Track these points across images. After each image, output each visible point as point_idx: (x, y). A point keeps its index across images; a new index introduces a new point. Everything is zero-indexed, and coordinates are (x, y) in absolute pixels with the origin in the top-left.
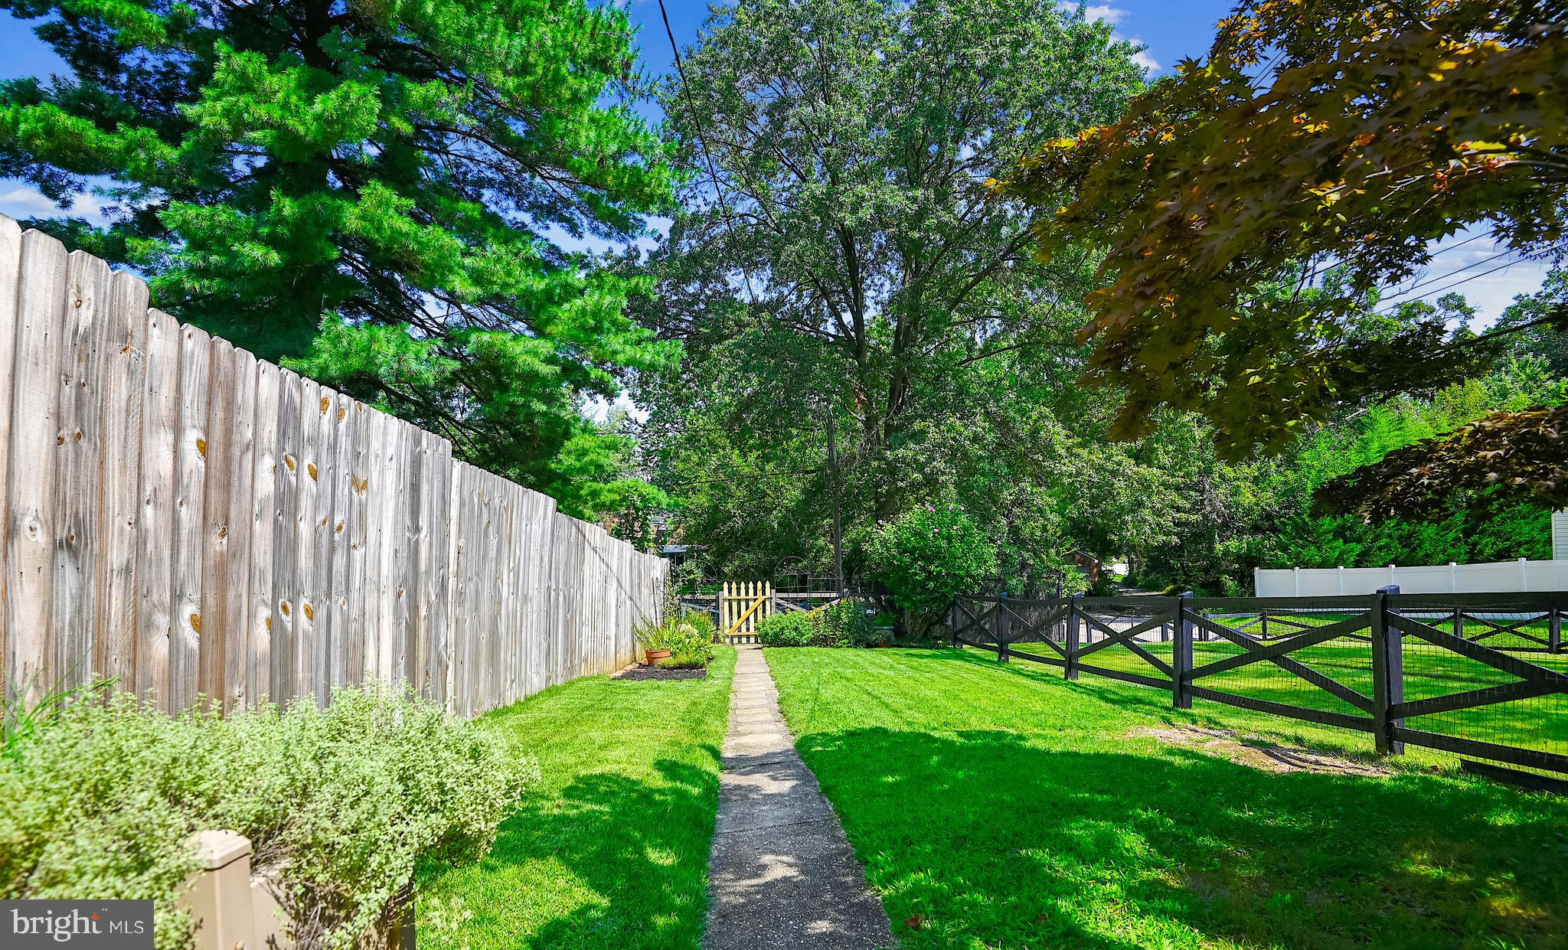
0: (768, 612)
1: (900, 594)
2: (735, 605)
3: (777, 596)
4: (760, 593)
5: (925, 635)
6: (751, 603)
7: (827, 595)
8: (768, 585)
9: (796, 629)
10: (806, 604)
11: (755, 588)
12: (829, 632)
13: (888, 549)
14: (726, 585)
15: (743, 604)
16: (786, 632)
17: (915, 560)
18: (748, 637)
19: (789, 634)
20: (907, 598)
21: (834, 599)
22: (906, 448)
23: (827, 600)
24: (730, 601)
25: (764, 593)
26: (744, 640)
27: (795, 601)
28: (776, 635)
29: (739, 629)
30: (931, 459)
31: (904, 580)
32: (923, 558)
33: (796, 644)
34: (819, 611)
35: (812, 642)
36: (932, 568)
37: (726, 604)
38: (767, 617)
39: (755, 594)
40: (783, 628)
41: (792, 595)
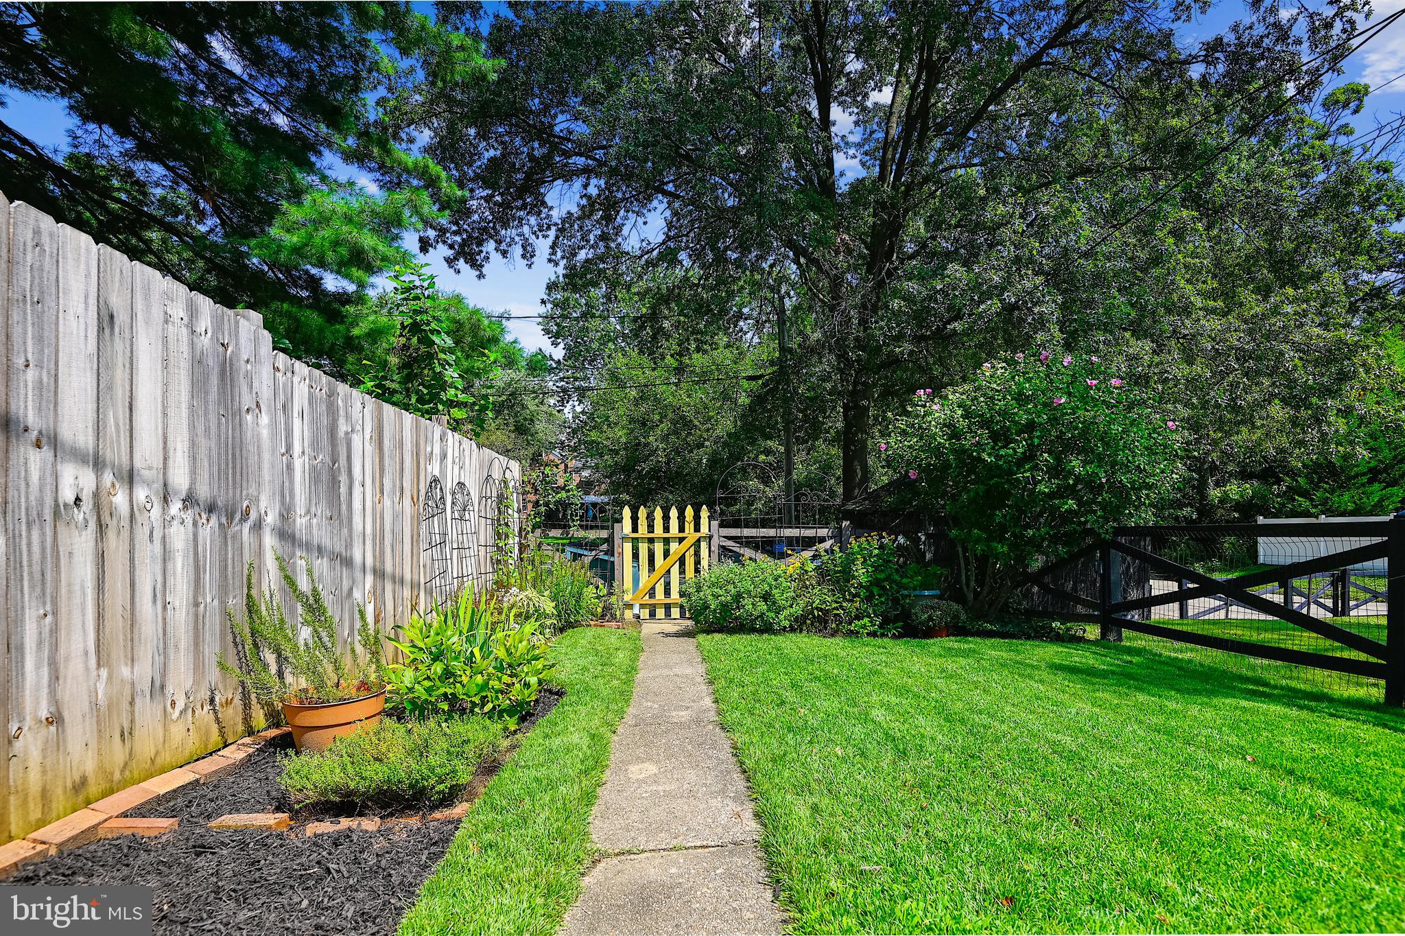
0: (704, 563)
2: (643, 548)
3: (720, 535)
4: (689, 527)
6: (674, 546)
7: (809, 533)
8: (705, 513)
9: (766, 597)
10: (769, 547)
11: (682, 518)
12: (831, 604)
14: (627, 512)
15: (659, 548)
16: (747, 602)
18: (668, 608)
19: (753, 607)
21: (822, 540)
23: (808, 543)
24: (635, 541)
25: (697, 529)
26: (660, 613)
27: (752, 543)
28: (725, 607)
29: (652, 592)
33: (767, 629)
34: (795, 563)
35: (798, 625)
37: (628, 547)
38: (704, 573)
39: (682, 529)
40: (738, 597)
41: (747, 532)
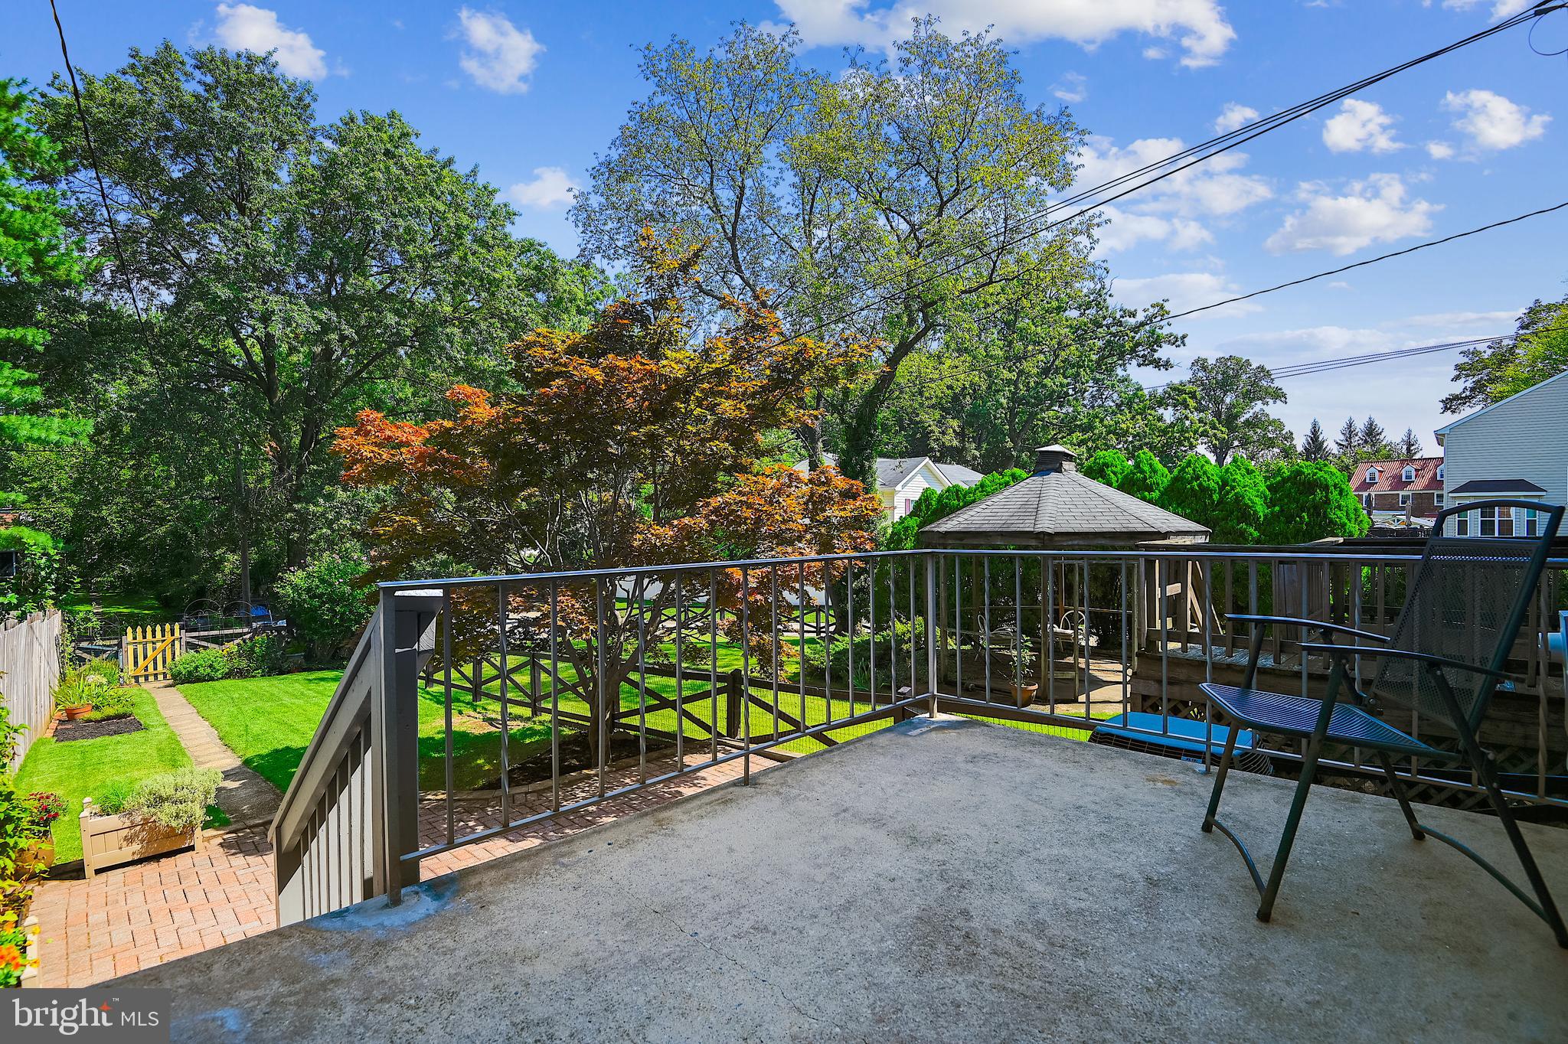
0: (177, 653)
1: (310, 629)
2: (140, 648)
3: (186, 636)
4: (168, 635)
5: (333, 656)
6: (159, 645)
7: (240, 631)
8: (177, 626)
9: (211, 666)
10: (218, 640)
11: (163, 630)
12: (244, 664)
13: (300, 595)
14: (129, 630)
15: (149, 646)
16: (201, 670)
17: (324, 603)
18: (156, 676)
19: (204, 671)
20: (316, 632)
21: (245, 634)
22: (316, 505)
23: (240, 635)
24: (135, 644)
25: (173, 634)
26: (151, 678)
27: (206, 639)
28: (189, 672)
29: (146, 668)
30: (339, 516)
31: (314, 619)
32: (331, 600)
33: (212, 679)
34: (232, 646)
35: (228, 676)
36: (338, 609)
37: (130, 647)
38: (177, 659)
39: (163, 636)
40: (197, 667)
41: (202, 633)
